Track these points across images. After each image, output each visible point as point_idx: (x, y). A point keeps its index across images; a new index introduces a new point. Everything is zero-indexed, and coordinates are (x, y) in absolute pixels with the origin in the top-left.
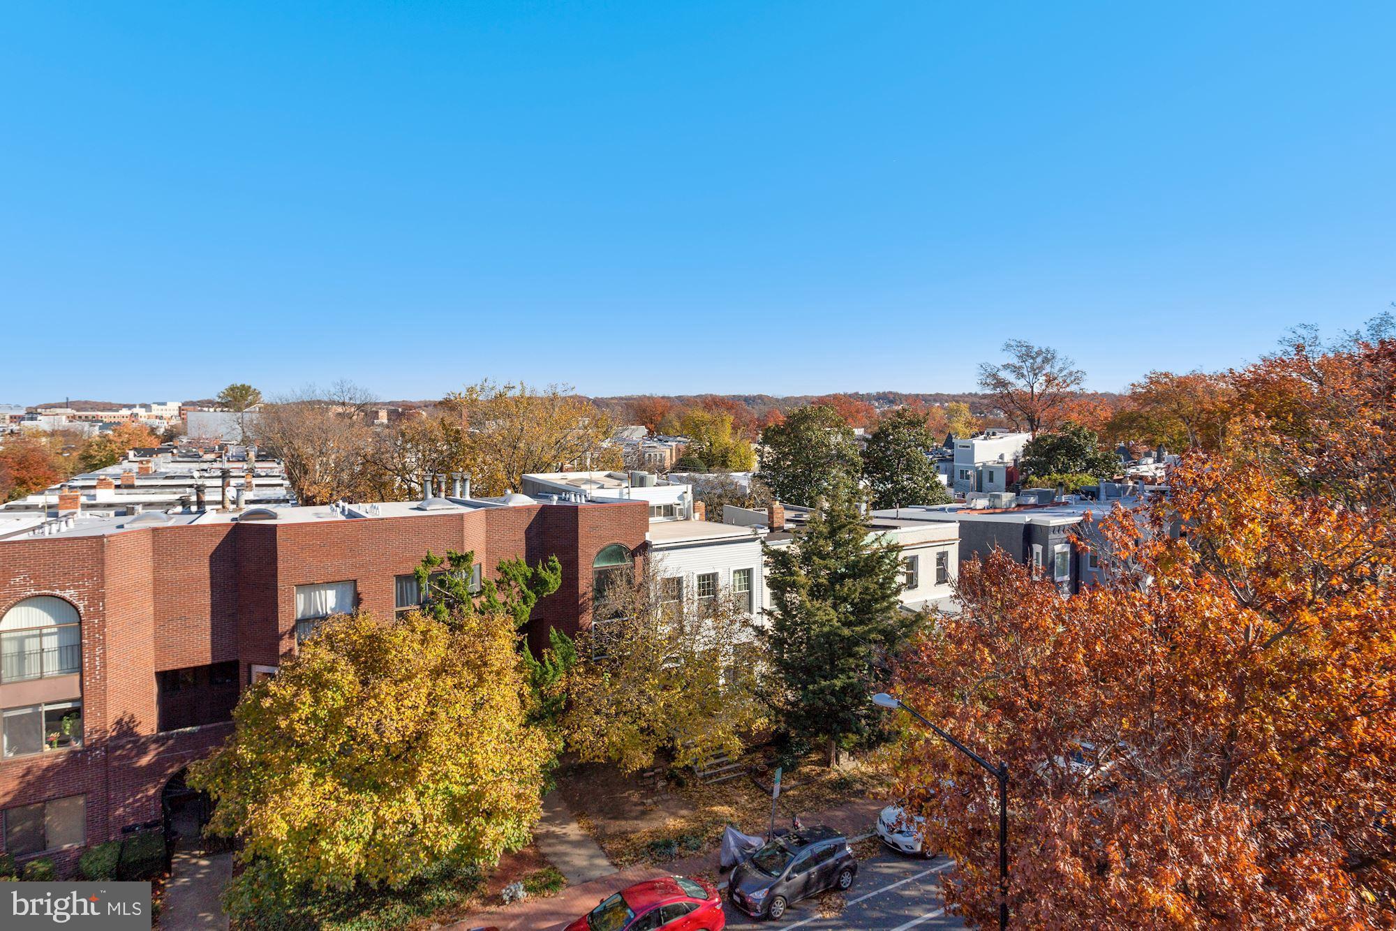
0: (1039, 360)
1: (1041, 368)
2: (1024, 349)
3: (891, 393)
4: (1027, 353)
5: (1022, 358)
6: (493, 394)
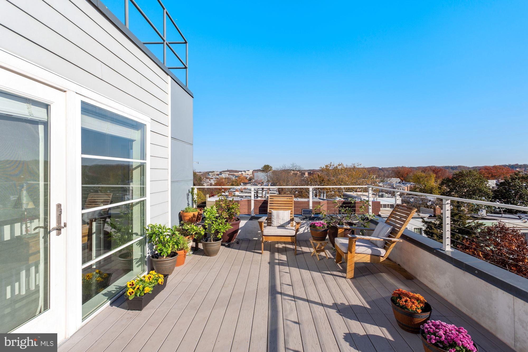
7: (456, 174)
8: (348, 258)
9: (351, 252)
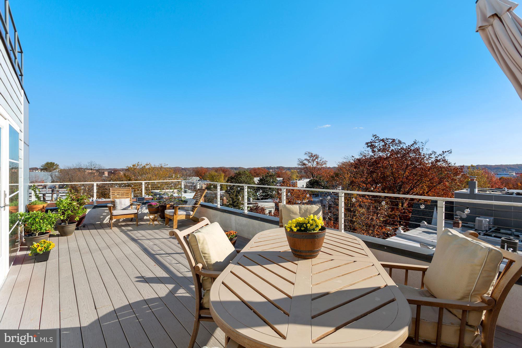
0: (315, 158)
1: (315, 160)
2: (310, 154)
3: (281, 167)
4: (312, 156)
5: (310, 157)
6: (141, 166)
7: (237, 173)
8: (174, 218)
9: (176, 215)
